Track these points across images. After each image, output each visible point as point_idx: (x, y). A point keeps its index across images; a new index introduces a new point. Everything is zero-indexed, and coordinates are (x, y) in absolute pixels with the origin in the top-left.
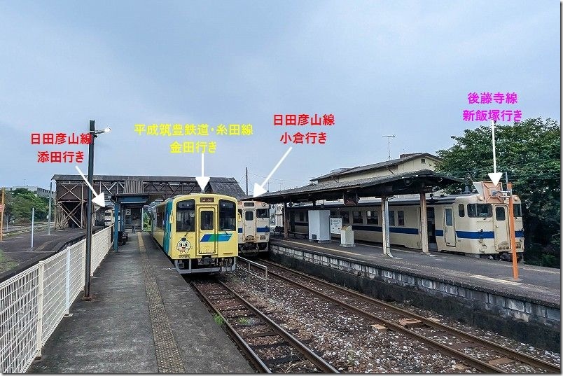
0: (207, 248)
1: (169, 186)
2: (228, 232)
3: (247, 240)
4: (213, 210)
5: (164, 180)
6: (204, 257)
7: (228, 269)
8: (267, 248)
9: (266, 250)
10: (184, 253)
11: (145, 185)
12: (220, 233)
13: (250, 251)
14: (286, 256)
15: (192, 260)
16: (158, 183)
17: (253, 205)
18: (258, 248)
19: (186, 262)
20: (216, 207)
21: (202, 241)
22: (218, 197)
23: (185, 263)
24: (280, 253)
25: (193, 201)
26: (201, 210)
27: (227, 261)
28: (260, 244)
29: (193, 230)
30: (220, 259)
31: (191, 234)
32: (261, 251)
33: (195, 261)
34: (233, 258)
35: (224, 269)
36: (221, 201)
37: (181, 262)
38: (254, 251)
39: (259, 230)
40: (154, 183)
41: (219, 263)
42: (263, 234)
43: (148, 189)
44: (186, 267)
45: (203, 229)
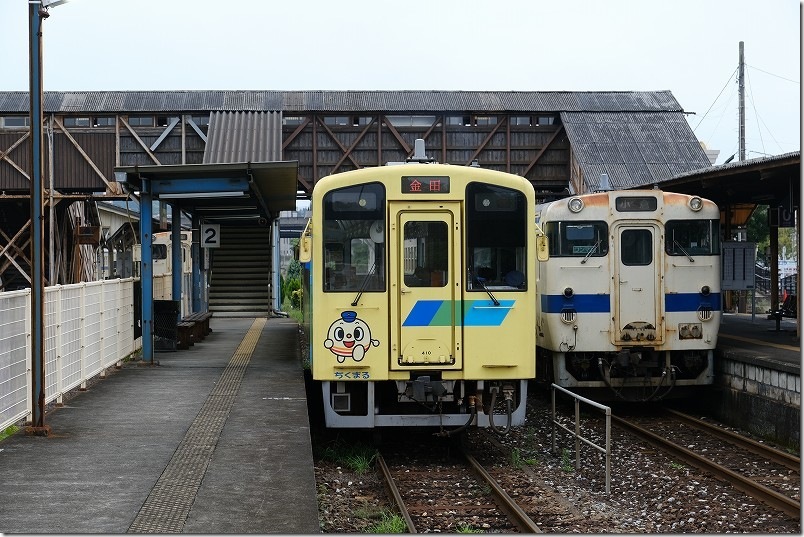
0: (427, 346)
1: (388, 131)
2: (498, 296)
3: (626, 338)
4: (445, 218)
5: (365, 106)
6: (414, 374)
7: (499, 420)
8: (709, 371)
9: (705, 378)
10: (349, 362)
11: (287, 131)
12: (470, 296)
13: (639, 382)
14: (763, 399)
15: (379, 384)
16: (343, 122)
17: (652, 204)
18: (670, 368)
19: (357, 389)
20: (456, 209)
21: (410, 322)
22: (462, 175)
23: (354, 393)
24: (751, 388)
25: (378, 188)
26: (406, 218)
27: (495, 393)
28: (677, 355)
29: (378, 284)
30: (471, 385)
31: (373, 301)
32: (682, 382)
33: (385, 389)
34: (516, 383)
35: (483, 420)
36: (475, 190)
37: (341, 390)
38: (656, 381)
39: (675, 302)
40: (328, 121)
41: (467, 401)
42: (691, 317)
43: (303, 144)
44: (360, 409)
45: (411, 282)
